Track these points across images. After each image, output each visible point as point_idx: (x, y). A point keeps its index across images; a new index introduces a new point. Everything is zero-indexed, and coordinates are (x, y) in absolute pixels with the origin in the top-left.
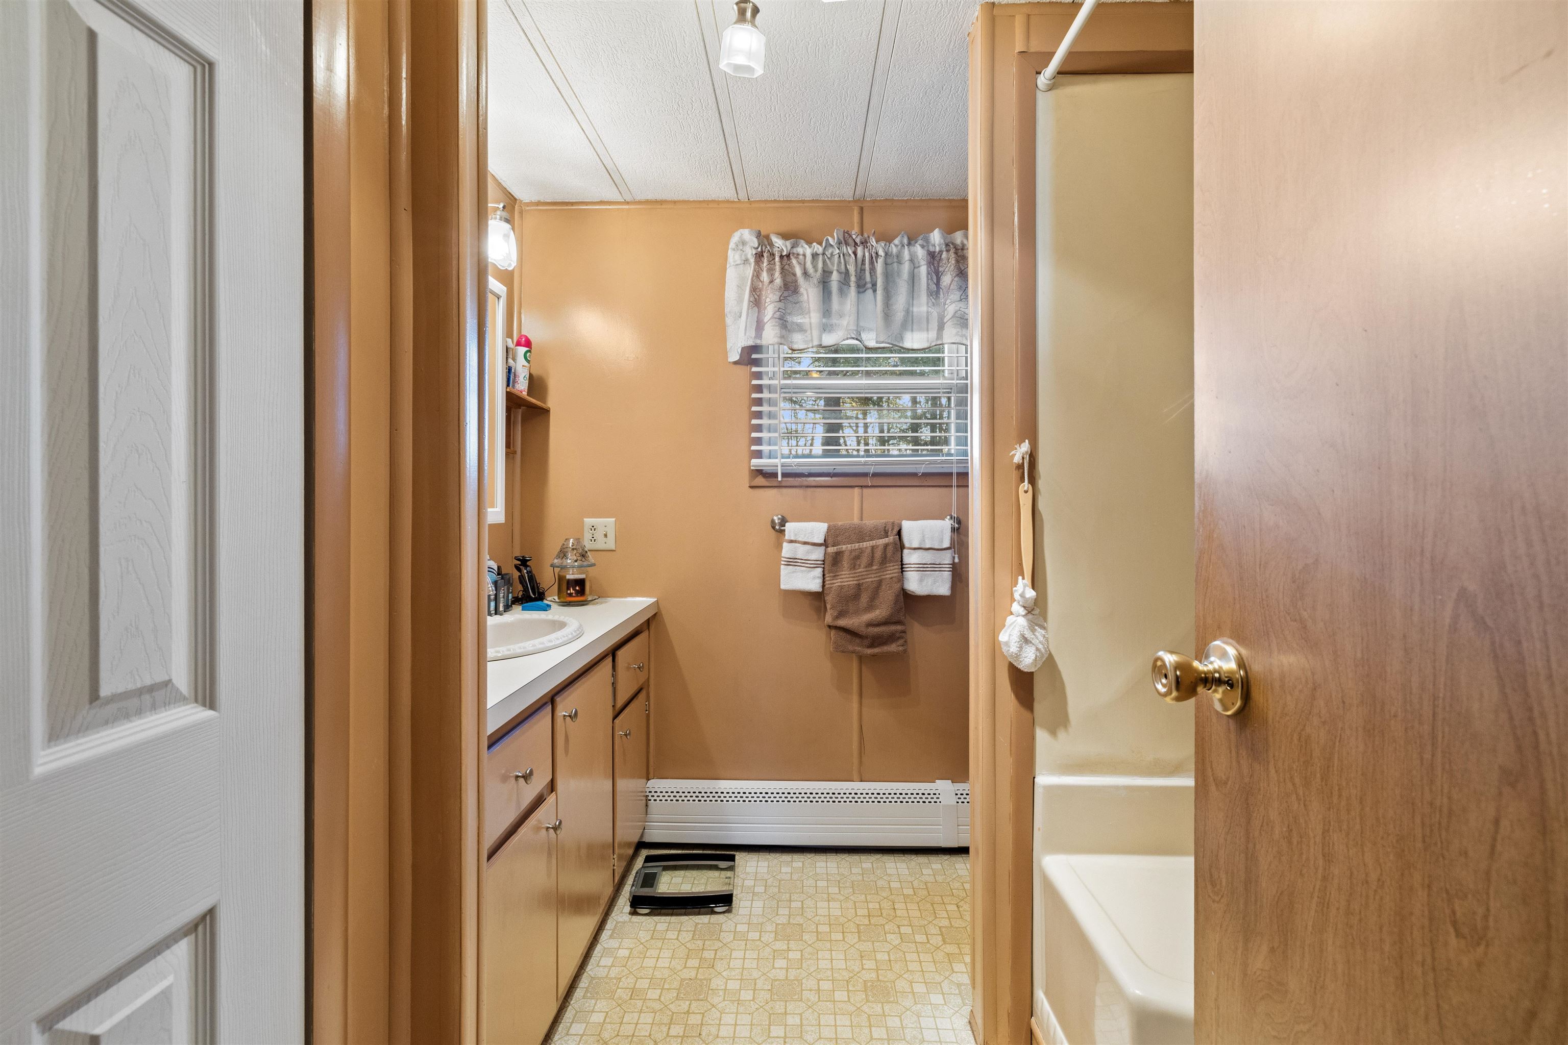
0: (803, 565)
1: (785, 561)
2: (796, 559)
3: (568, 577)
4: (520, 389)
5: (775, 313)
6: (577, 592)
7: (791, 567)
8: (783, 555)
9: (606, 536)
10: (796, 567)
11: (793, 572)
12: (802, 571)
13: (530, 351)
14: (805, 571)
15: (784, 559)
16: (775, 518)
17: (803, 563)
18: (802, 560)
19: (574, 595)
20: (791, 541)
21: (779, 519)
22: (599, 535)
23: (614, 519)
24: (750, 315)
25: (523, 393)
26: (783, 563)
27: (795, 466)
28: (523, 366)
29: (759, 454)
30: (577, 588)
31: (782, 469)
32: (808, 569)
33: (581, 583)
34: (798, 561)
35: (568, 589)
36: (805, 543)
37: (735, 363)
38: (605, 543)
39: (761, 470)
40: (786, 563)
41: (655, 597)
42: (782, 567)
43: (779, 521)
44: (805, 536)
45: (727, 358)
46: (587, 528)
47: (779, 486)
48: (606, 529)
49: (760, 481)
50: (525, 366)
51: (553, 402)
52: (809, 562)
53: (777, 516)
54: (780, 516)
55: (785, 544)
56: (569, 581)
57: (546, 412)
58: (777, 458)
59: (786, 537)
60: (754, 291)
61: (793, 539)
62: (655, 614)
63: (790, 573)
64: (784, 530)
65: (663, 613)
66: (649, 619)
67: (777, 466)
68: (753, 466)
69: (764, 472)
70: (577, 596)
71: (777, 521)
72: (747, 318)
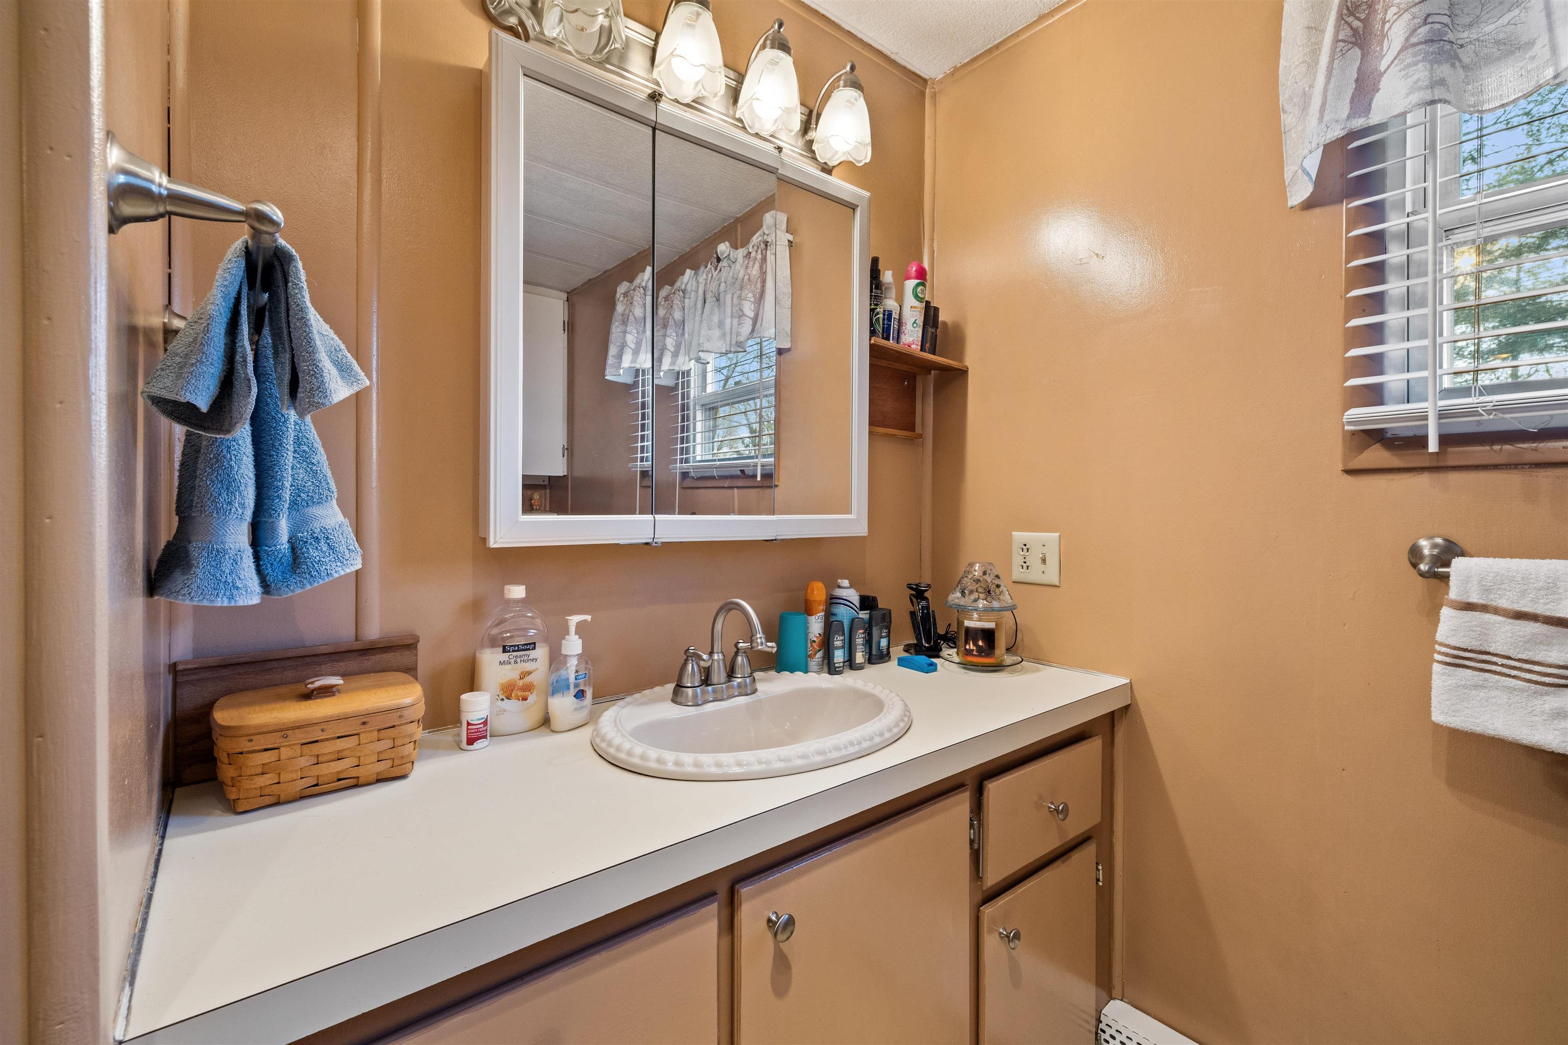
0: (1514, 673)
1: (1447, 655)
2: (1488, 653)
3: (967, 623)
4: (907, 342)
5: (1413, 32)
6: (980, 650)
7: (1469, 671)
8: (1440, 636)
9: (1044, 561)
10: (1487, 675)
11: (1476, 687)
12: (1512, 690)
13: (923, 284)
14: (1522, 690)
15: (1443, 649)
16: (1424, 543)
17: (1514, 668)
18: (1509, 658)
19: (975, 653)
20: (1469, 607)
21: (1435, 546)
22: (1034, 559)
23: (1057, 534)
24: (1335, 72)
25: (913, 346)
26: (1437, 657)
27: (1489, 412)
28: (911, 307)
29: (1375, 395)
30: (980, 643)
31: (1440, 426)
32: (1533, 686)
33: (989, 636)
34: (1495, 659)
35: (966, 642)
36: (1520, 616)
37: (1309, 205)
38: (1043, 572)
39: (1381, 431)
40: (1448, 660)
41: (1126, 677)
42: (1436, 667)
43: (1435, 552)
44: (1523, 594)
45: (1286, 200)
46: (1016, 547)
47: (1436, 467)
48: (1044, 550)
49: (1377, 456)
50: (915, 307)
51: (972, 359)
52: (1537, 668)
53: (1430, 537)
54: (1439, 541)
55: (1446, 612)
56: (968, 630)
57: (962, 374)
58: (1426, 400)
59: (1454, 593)
60: (1351, 13)
61: (1474, 599)
62: (1127, 707)
63: (1465, 687)
64: (1445, 578)
65: (1143, 707)
66: (1113, 713)
67: (1425, 418)
68: (1349, 423)
69: (1389, 435)
70: (979, 656)
71: (1426, 552)
72: (1327, 83)
